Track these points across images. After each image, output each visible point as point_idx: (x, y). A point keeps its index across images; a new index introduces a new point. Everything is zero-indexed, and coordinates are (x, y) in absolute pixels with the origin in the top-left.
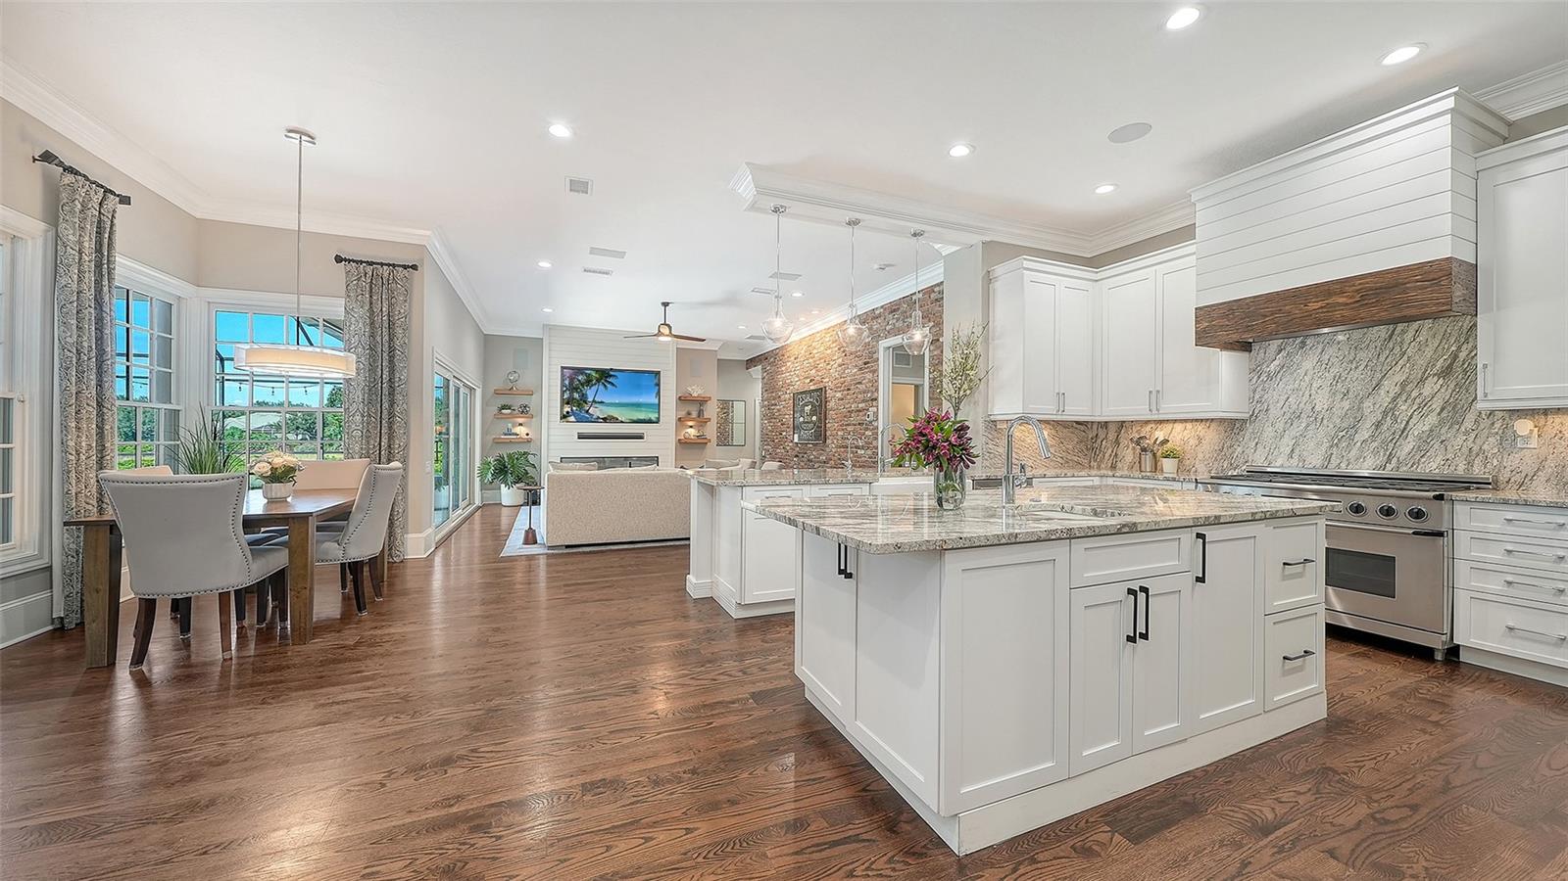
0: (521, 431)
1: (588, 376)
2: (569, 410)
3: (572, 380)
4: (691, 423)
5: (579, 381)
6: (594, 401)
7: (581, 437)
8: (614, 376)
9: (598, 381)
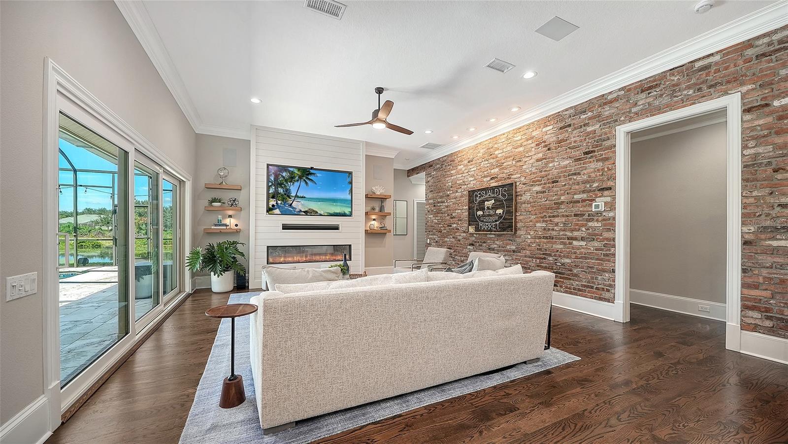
0: (231, 222)
1: (292, 173)
2: (274, 203)
4: (374, 217)
5: (284, 177)
6: (296, 196)
7: (286, 227)
8: (314, 174)
9: (300, 177)
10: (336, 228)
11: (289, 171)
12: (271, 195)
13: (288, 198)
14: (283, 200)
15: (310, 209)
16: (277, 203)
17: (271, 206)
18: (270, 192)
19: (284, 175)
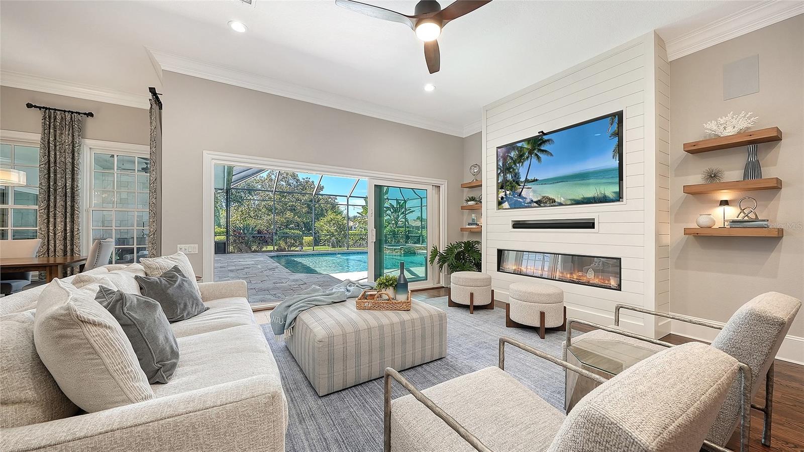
1: (521, 149)
3: (505, 159)
5: (512, 158)
6: (527, 181)
8: (548, 140)
9: (531, 152)
10: (589, 225)
11: (518, 148)
12: (500, 185)
13: (517, 186)
14: (512, 189)
15: (544, 197)
16: (506, 195)
17: (500, 199)
18: (499, 182)
19: (512, 156)
